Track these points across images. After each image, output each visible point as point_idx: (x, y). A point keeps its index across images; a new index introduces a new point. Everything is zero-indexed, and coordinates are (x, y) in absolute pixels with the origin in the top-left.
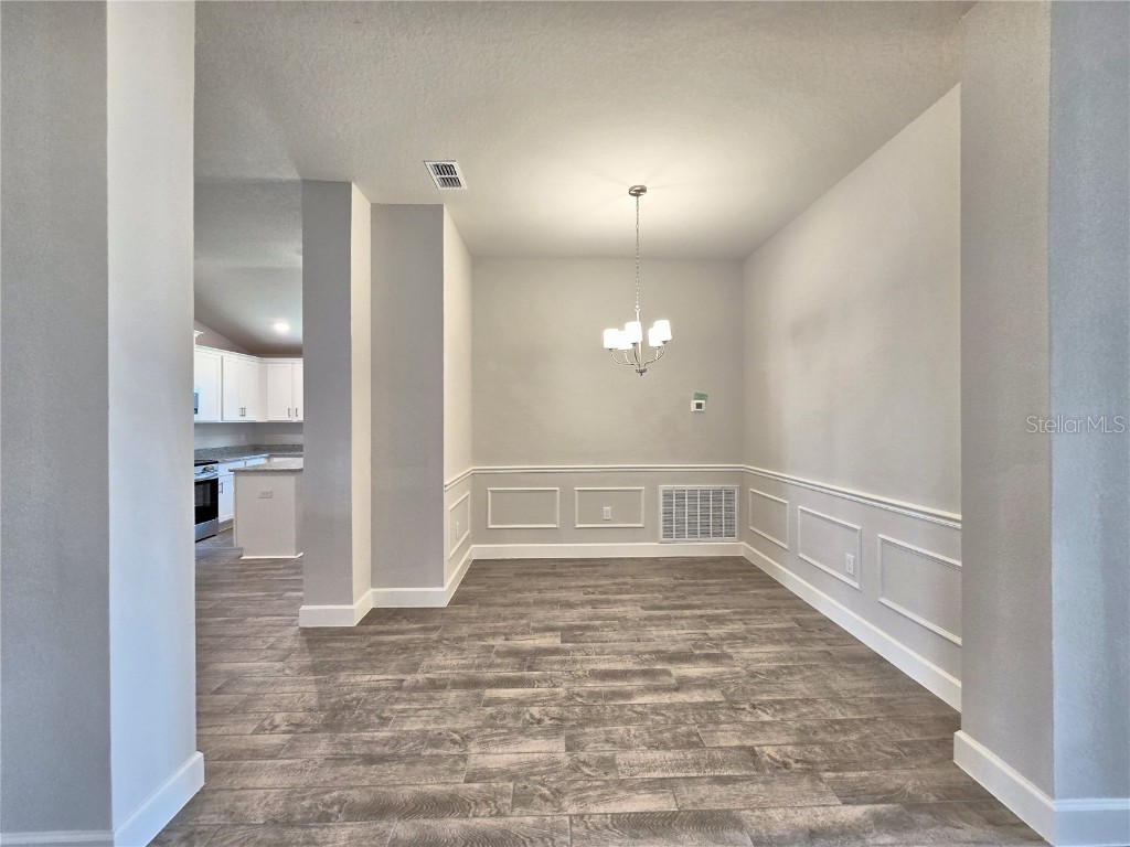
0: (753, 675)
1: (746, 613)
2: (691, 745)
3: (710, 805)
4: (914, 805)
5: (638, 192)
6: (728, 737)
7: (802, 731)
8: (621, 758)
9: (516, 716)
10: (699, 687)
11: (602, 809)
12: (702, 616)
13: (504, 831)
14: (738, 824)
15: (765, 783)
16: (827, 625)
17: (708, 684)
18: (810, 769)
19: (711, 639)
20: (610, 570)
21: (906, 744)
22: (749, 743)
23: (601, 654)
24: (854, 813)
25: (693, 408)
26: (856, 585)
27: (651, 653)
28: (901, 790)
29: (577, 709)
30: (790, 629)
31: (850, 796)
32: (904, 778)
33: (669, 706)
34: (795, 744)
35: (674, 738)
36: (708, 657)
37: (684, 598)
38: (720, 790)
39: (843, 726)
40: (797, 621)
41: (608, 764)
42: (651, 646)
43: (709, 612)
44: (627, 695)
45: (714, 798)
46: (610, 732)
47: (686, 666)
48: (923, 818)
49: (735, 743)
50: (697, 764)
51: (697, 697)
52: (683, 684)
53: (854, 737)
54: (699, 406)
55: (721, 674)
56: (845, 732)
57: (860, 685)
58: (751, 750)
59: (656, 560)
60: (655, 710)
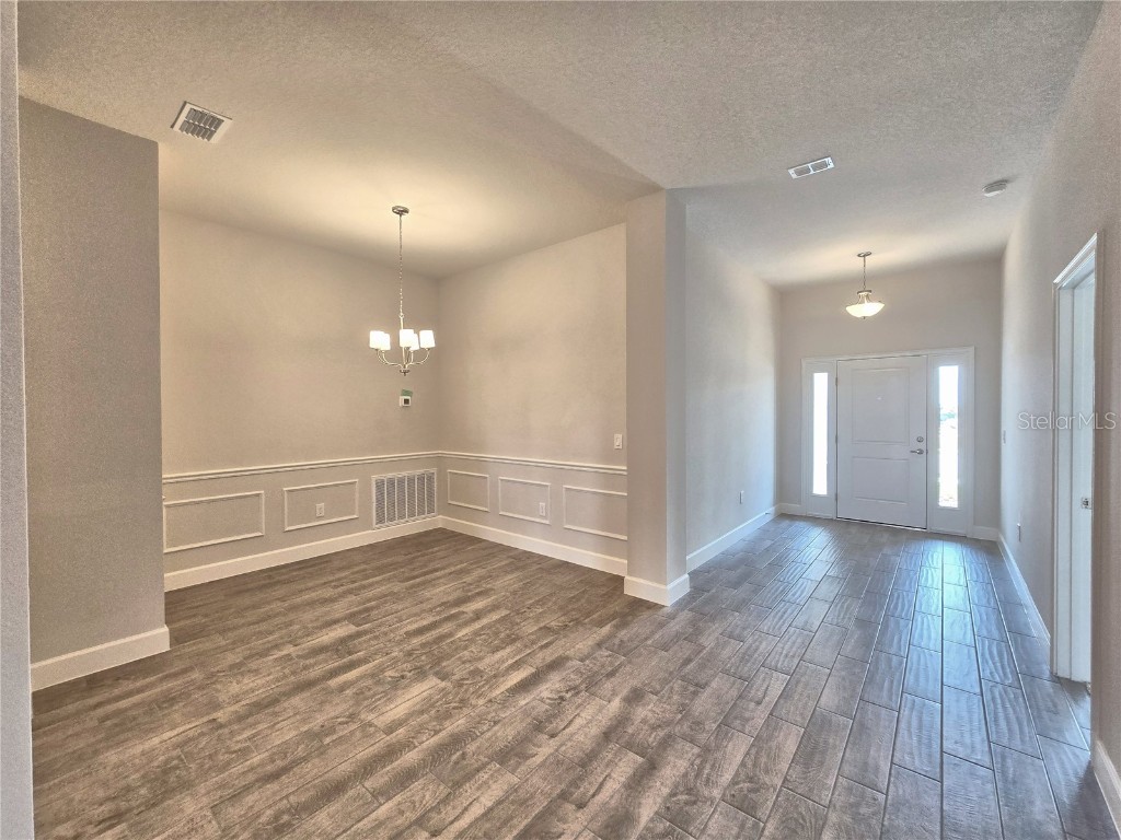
0: (514, 593)
1: (479, 562)
2: (514, 641)
3: (549, 659)
4: (623, 616)
5: (401, 212)
6: (529, 628)
7: (561, 608)
8: (481, 666)
9: (378, 683)
10: (490, 611)
11: (498, 692)
12: (450, 573)
13: (451, 736)
14: (567, 658)
15: (564, 637)
16: (529, 555)
17: (495, 607)
18: (578, 622)
19: (471, 584)
20: (336, 564)
21: (604, 595)
22: (542, 625)
23: (401, 621)
24: (606, 629)
25: (402, 403)
26: (547, 522)
27: (440, 606)
28: (615, 612)
29: (423, 658)
30: (512, 563)
31: (601, 624)
32: (615, 606)
33: (482, 628)
34: (564, 615)
35: (503, 642)
36: (479, 594)
37: (425, 566)
38: (548, 651)
39: (576, 599)
40: (511, 557)
41: (476, 673)
42: (435, 601)
43: (453, 569)
44: (450, 635)
45: (548, 655)
46: (460, 658)
47: (469, 604)
48: (630, 618)
49: (536, 628)
50: (526, 646)
51: (495, 616)
52: (478, 616)
53: (583, 601)
54: (406, 401)
55: (497, 599)
56: (578, 600)
57: (568, 578)
58: (545, 627)
59: (371, 546)
60: (477, 633)
